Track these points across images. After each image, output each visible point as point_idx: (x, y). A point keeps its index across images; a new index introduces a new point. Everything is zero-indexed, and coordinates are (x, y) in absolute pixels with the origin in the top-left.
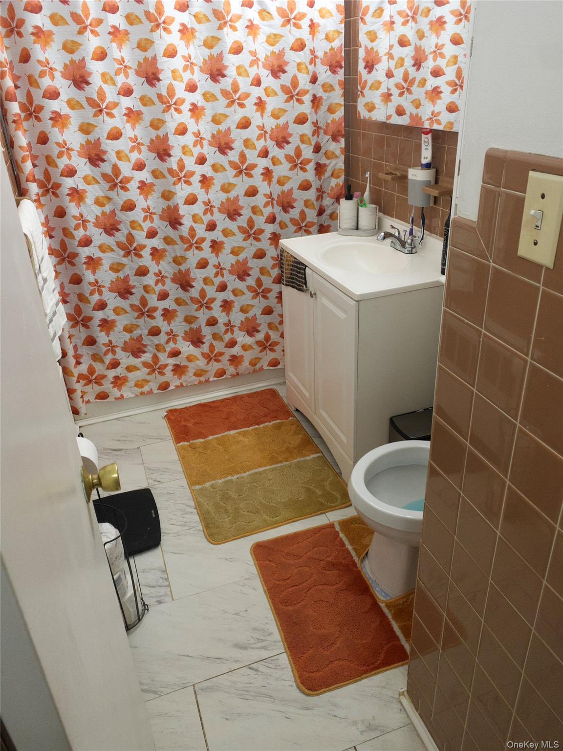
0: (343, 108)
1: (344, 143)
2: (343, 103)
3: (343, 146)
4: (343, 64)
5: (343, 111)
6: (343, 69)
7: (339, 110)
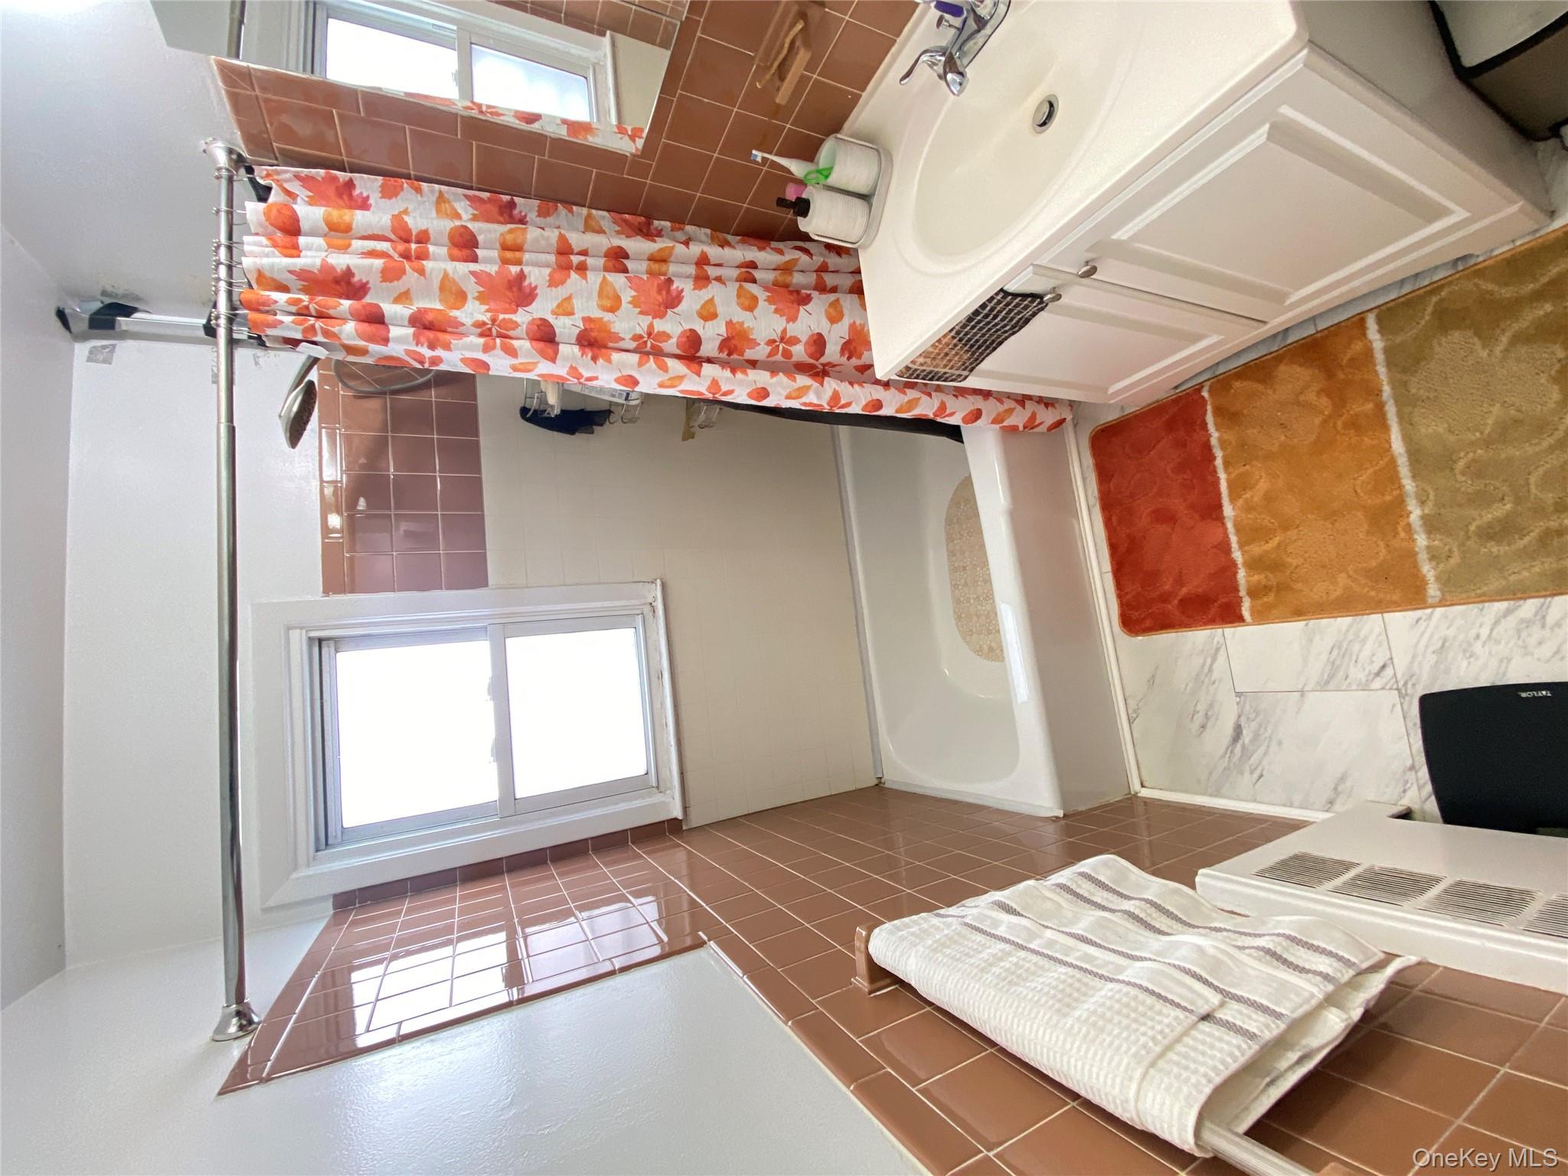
0: (594, 212)
1: (663, 223)
2: (584, 211)
3: (668, 224)
4: (506, 198)
5: (601, 213)
6: (516, 199)
7: (598, 222)
